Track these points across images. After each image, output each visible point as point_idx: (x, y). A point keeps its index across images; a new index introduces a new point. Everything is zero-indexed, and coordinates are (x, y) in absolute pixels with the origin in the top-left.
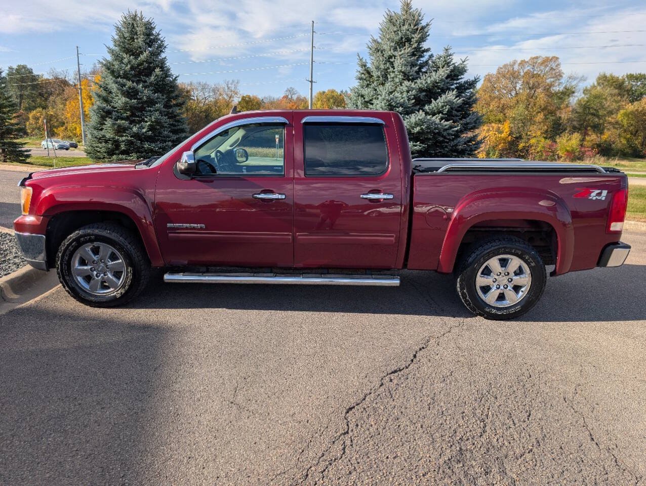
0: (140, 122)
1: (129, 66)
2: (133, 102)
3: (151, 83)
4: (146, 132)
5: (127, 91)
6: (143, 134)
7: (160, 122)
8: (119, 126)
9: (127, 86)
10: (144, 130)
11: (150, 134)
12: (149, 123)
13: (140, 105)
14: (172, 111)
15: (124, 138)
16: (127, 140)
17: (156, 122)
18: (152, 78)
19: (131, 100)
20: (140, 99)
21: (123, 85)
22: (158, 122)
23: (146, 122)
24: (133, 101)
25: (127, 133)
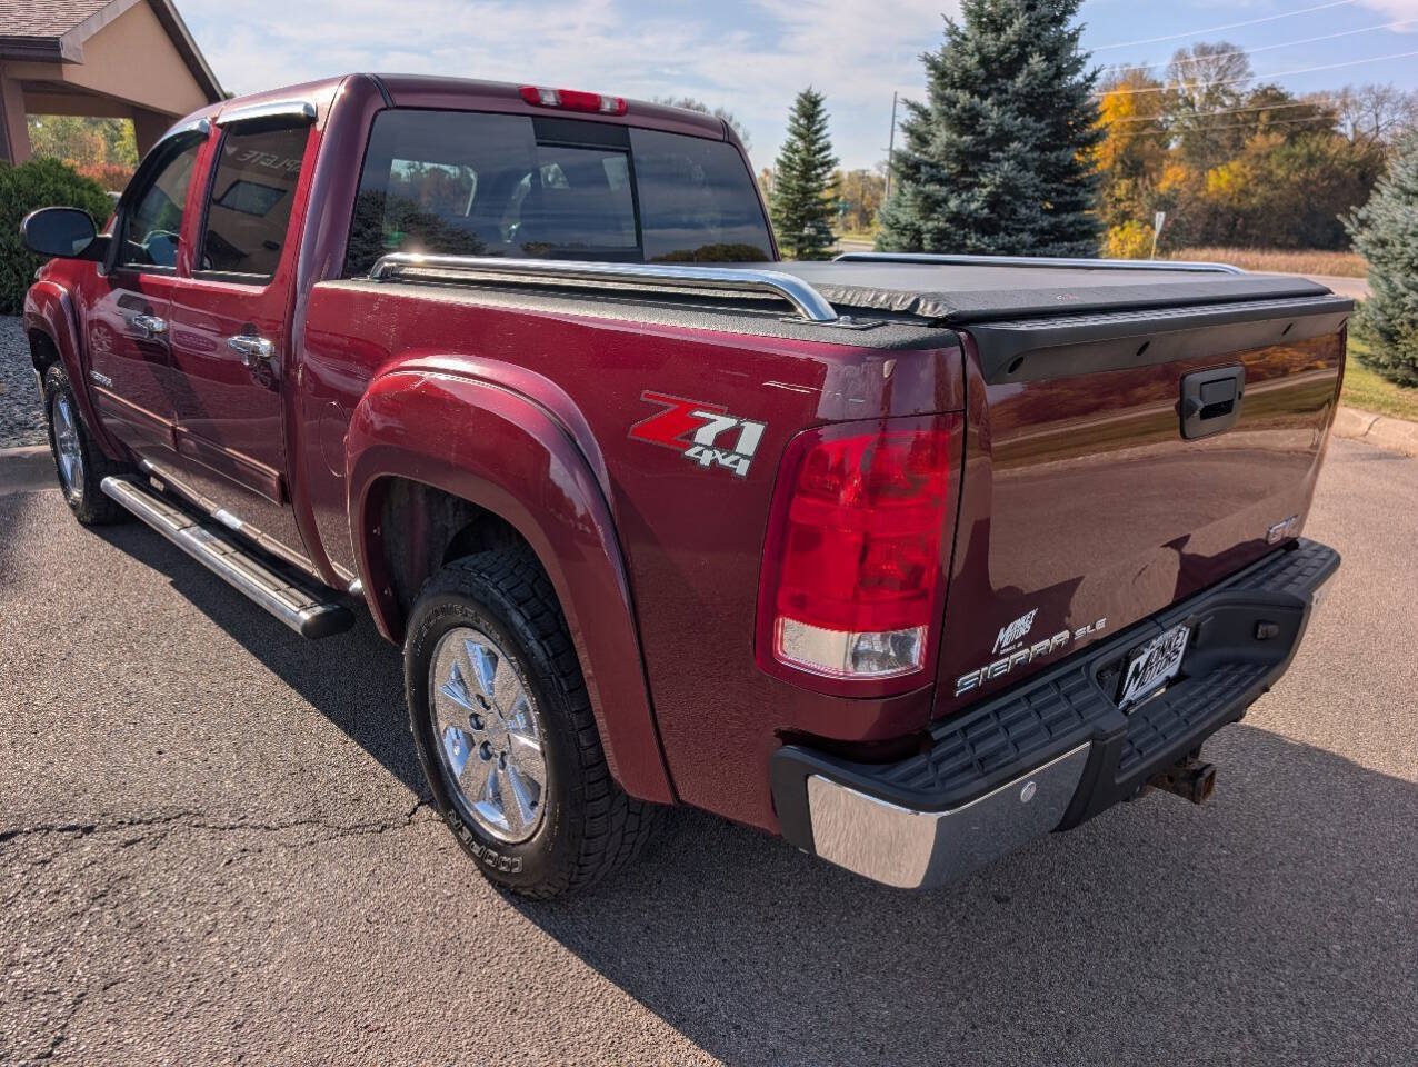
0: (969, 187)
1: (977, 57)
2: (965, 142)
3: (1016, 93)
4: (976, 210)
5: (959, 117)
6: (970, 215)
7: (1016, 187)
8: (928, 197)
9: (958, 106)
10: (973, 206)
11: (984, 216)
12: (988, 189)
13: (980, 148)
14: (1057, 158)
15: (930, 225)
16: (936, 227)
17: (1003, 185)
18: (1020, 81)
19: (961, 135)
20: (983, 133)
21: (952, 103)
22: (1008, 186)
23: (984, 186)
24: (965, 138)
25: (940, 213)
